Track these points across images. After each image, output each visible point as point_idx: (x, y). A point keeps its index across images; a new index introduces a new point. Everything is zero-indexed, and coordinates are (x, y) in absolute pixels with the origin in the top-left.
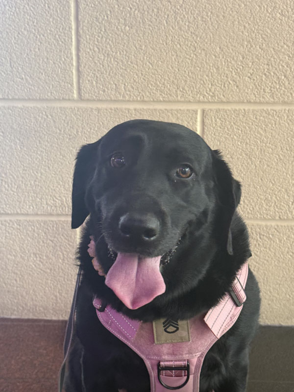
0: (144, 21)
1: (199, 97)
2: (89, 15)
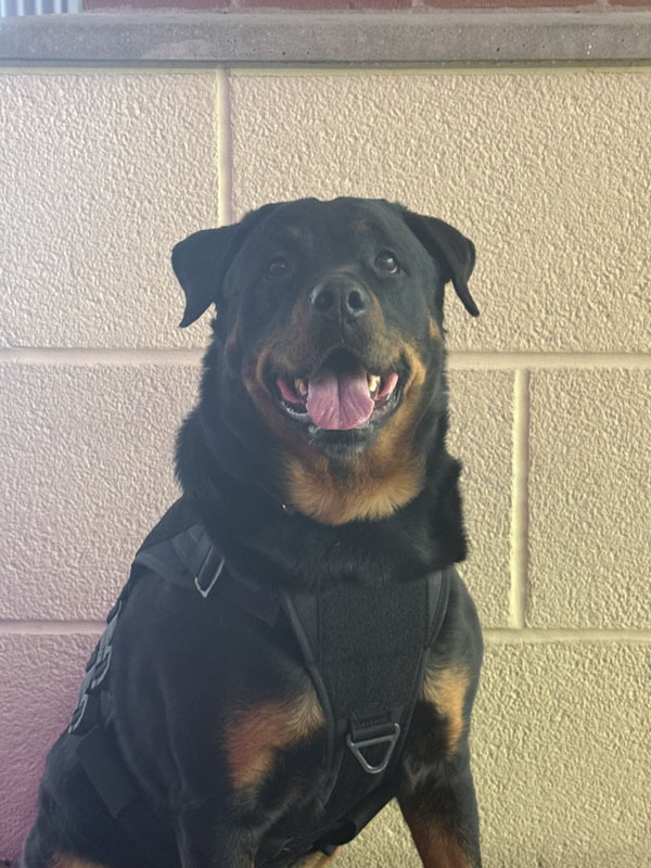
0: (387, 167)
1: (518, 342)
2: (258, 154)
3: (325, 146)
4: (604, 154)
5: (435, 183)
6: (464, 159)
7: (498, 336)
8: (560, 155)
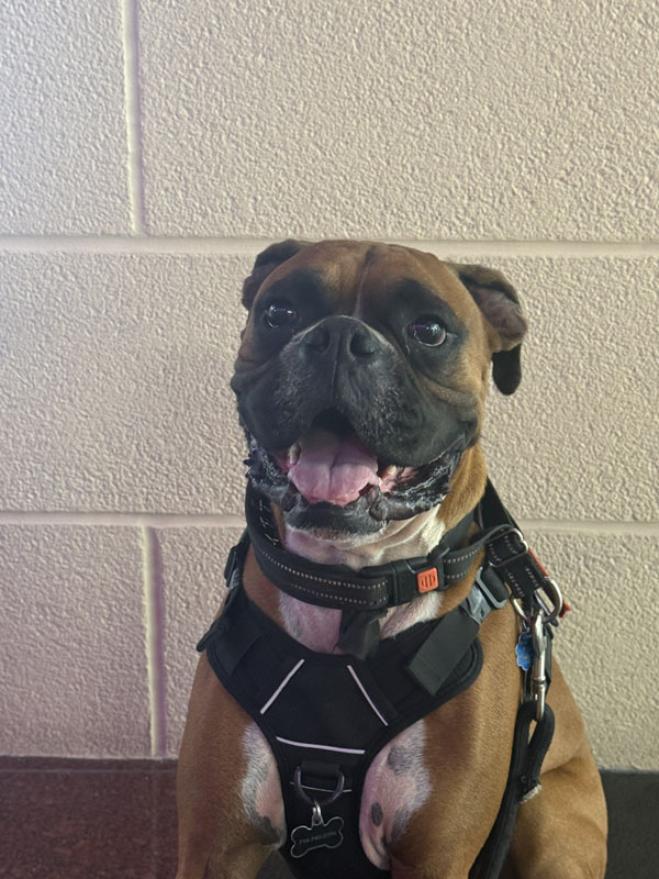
0: (302, 42)
1: (439, 230)
2: (165, 27)
3: (236, 18)
4: (531, 28)
5: (353, 59)
6: (384, 34)
7: (419, 223)
8: (485, 29)
